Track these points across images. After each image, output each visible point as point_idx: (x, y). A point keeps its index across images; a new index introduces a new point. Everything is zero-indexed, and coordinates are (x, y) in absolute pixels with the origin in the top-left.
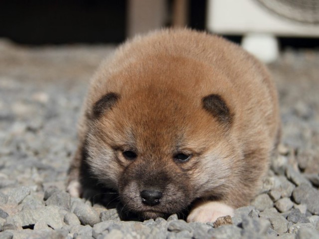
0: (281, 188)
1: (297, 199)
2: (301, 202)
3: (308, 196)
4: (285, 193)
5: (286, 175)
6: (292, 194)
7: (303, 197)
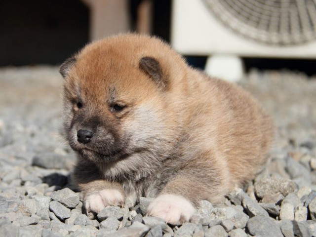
0: (235, 218)
1: (251, 231)
2: (256, 234)
3: (262, 227)
4: (238, 224)
5: (242, 205)
6: (247, 225)
7: (258, 228)
